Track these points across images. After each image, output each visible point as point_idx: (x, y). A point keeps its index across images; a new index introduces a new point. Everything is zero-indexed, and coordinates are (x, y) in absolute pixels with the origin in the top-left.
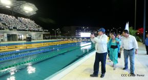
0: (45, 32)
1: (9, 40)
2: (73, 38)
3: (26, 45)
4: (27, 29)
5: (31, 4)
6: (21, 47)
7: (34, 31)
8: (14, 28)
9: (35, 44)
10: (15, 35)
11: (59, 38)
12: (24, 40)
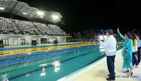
0: (68, 35)
1: (42, 43)
2: (92, 41)
3: (53, 47)
4: (54, 34)
5: (57, 13)
6: (49, 49)
7: (59, 35)
8: (46, 33)
9: (60, 47)
10: (46, 39)
11: (80, 41)
12: (52, 43)
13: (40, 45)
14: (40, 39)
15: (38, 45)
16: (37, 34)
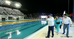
1: (9, 19)
3: (16, 22)
4: (17, 14)
6: (14, 23)
7: (20, 15)
10: (12, 17)
11: (31, 18)
12: (16, 19)
14: (8, 17)
15: (6, 21)
16: (6, 14)
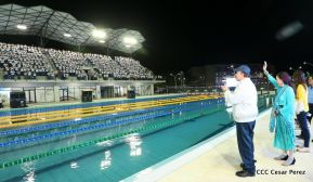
0: (158, 79)
1: (103, 96)
2: (210, 91)
3: (126, 105)
4: (129, 76)
5: (133, 32)
6: (119, 109)
7: (139, 79)
8: (111, 76)
10: (112, 88)
12: (125, 95)
13: (99, 100)
14: (98, 88)
15: (94, 101)
16: (92, 78)
